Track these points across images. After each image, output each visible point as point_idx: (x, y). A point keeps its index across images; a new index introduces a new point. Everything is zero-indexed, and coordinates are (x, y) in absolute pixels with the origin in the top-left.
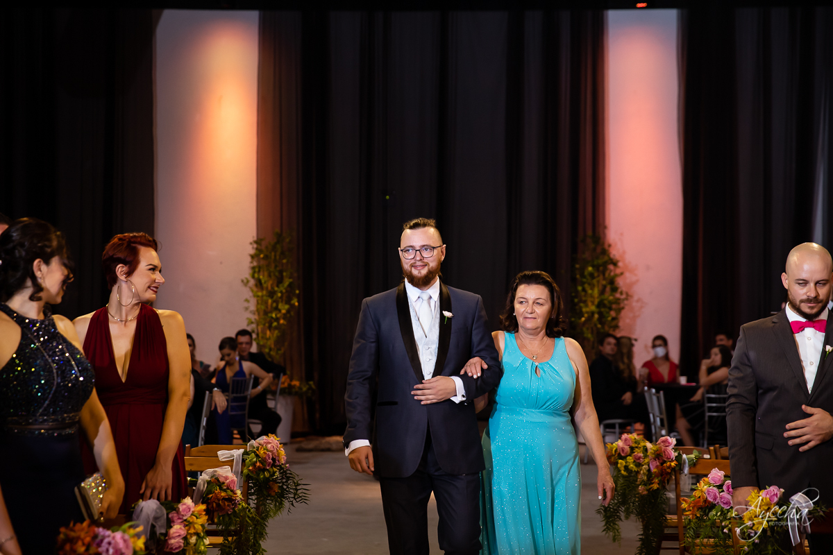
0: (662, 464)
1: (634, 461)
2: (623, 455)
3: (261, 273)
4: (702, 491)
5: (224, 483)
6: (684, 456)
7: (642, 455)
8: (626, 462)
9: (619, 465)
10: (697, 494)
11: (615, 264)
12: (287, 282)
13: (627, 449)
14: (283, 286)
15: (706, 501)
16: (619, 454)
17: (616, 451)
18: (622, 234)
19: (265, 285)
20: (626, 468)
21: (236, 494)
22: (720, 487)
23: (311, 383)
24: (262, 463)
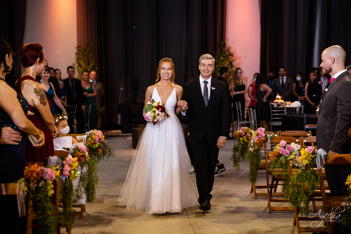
0: (259, 139)
1: (247, 138)
2: (242, 135)
3: (81, 61)
4: (277, 149)
5: (80, 149)
6: (268, 135)
7: (250, 135)
8: (243, 139)
9: (240, 140)
10: (275, 150)
11: (232, 56)
12: (92, 65)
13: (243, 133)
14: (90, 66)
15: (279, 153)
16: (240, 135)
17: (239, 134)
18: (235, 43)
19: (82, 66)
20: (243, 141)
21: (86, 154)
22: (285, 147)
23: (103, 108)
24: (94, 141)
